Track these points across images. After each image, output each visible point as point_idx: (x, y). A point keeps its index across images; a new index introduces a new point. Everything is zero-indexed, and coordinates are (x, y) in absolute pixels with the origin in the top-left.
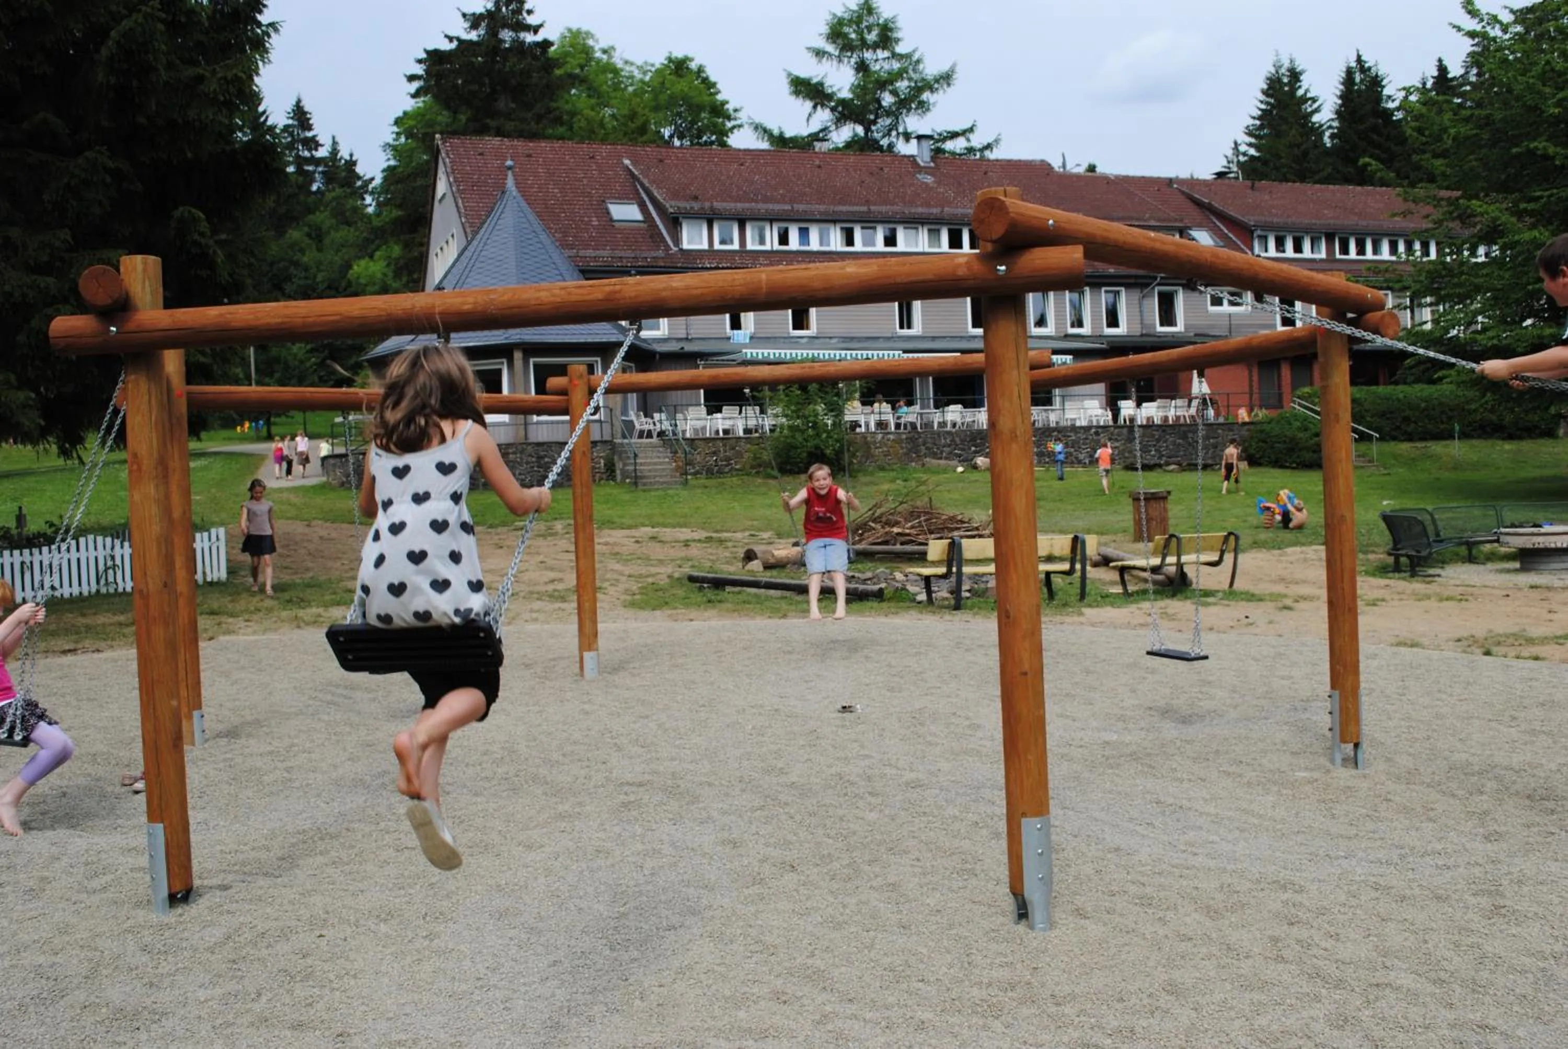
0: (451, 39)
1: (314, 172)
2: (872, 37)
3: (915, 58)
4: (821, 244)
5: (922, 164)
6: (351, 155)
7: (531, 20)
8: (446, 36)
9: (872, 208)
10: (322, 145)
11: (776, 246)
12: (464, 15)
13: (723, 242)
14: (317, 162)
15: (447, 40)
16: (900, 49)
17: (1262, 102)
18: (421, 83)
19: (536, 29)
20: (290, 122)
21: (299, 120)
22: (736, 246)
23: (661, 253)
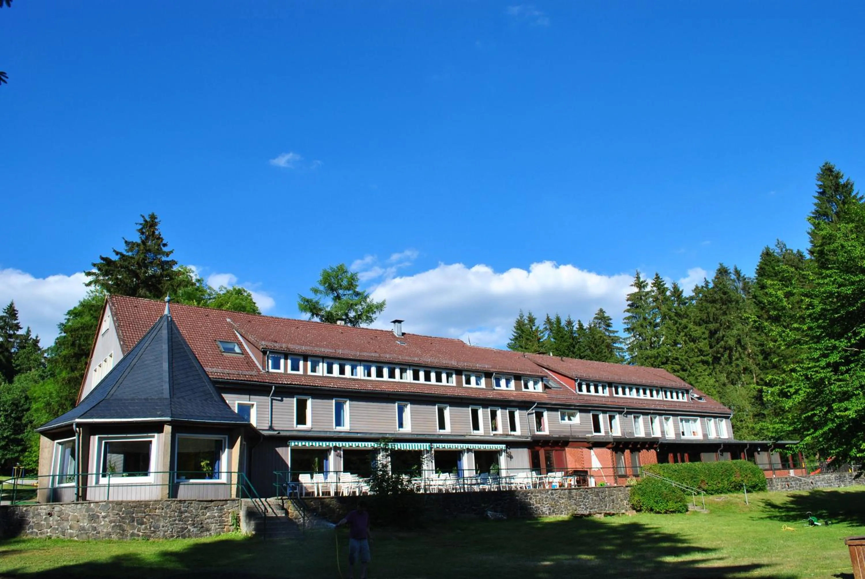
0: (117, 253)
1: (14, 342)
2: (345, 283)
3: (365, 294)
4: (352, 374)
5: (397, 336)
6: (37, 337)
7: (165, 249)
8: (115, 251)
9: (381, 355)
10: (21, 328)
11: (326, 374)
12: (126, 242)
13: (293, 369)
14: (17, 337)
15: (114, 254)
16: (358, 289)
17: (515, 332)
18: (94, 277)
19: (168, 255)
20: (5, 314)
21: (10, 314)
22: (301, 372)
23: (254, 373)
